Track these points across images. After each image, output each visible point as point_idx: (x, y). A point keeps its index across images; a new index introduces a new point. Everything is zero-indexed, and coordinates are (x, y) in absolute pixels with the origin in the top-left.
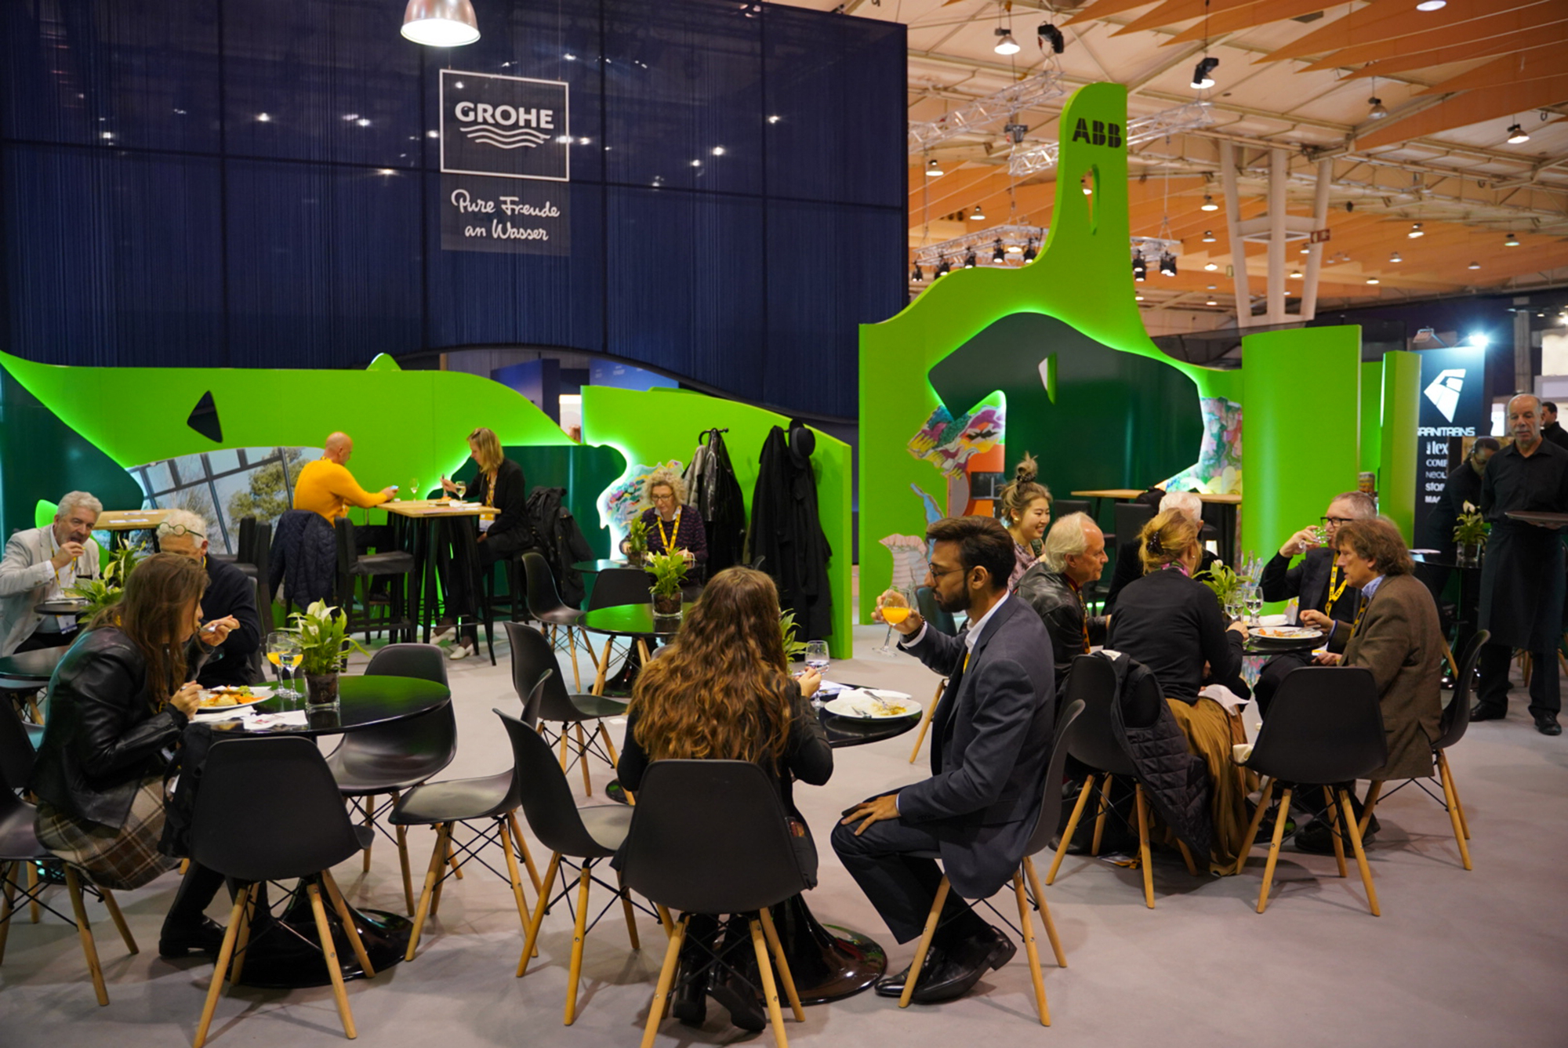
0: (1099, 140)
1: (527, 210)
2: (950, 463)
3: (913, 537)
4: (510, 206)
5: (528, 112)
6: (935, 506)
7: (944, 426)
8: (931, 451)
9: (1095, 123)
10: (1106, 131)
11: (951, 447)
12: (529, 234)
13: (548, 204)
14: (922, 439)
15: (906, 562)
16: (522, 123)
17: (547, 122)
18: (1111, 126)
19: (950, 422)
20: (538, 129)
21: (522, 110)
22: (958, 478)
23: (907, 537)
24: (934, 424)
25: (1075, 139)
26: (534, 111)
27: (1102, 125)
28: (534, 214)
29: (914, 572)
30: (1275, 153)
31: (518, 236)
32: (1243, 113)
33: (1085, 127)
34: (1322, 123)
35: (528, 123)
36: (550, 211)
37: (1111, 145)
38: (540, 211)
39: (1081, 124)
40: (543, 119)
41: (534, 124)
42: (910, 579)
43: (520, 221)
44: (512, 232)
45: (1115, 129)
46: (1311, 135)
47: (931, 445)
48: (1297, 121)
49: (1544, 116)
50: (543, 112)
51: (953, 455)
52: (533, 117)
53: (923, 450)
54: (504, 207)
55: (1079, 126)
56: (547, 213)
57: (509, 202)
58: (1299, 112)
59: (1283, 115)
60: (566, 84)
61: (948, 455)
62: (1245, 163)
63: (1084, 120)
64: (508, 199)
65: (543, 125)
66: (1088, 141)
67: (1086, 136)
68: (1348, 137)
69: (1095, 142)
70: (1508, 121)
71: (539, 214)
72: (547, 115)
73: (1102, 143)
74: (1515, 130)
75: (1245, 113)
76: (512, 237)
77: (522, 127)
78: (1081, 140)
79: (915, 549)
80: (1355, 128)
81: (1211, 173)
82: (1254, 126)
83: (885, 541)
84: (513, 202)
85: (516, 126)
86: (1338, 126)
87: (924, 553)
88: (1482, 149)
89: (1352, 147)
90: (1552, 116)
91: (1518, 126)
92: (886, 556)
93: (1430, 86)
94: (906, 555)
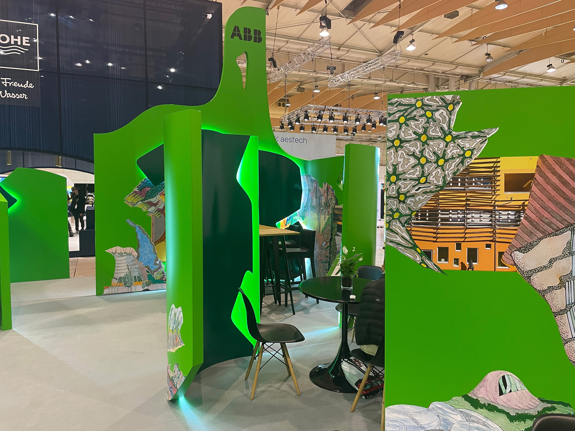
0: (248, 38)
1: (15, 84)
2: (153, 208)
3: (128, 248)
4: (6, 82)
5: (16, 37)
6: (143, 231)
7: (149, 189)
8: (140, 202)
9: (245, 29)
10: (252, 34)
11: (154, 200)
12: (17, 96)
13: (27, 82)
14: (134, 196)
15: (125, 261)
16: (12, 43)
17: (26, 43)
18: (255, 31)
19: (153, 187)
20: (22, 45)
21: (12, 37)
22: (158, 217)
23: (125, 249)
24: (141, 188)
25: (232, 37)
26: (19, 37)
27: (250, 31)
28: (19, 86)
29: (129, 267)
30: (450, 79)
31: (11, 97)
32: (434, 62)
33: (239, 31)
34: (469, 66)
35: (16, 43)
36: (30, 86)
37: (255, 41)
38: (23, 85)
39: (236, 29)
40: (24, 41)
41: (19, 43)
42: (127, 270)
43: (11, 89)
44: (7, 95)
45: (258, 33)
46: (466, 71)
47: (140, 199)
48: (458, 65)
49: (562, 61)
50: (24, 38)
51: (155, 205)
52: (19, 40)
53: (135, 202)
54: (3, 82)
55: (234, 30)
56: (27, 86)
57: (5, 81)
58: (457, 61)
59: (452, 63)
60: (37, 25)
61: (151, 204)
62: (440, 85)
63: (238, 27)
64: (5, 79)
65: (24, 44)
66: (241, 39)
67: (239, 35)
68: (480, 72)
69: (245, 39)
70: (546, 62)
71: (23, 86)
72: (26, 39)
73: (250, 40)
74: (550, 66)
75: (435, 62)
76: (8, 97)
77: (13, 45)
78: (236, 38)
79: (130, 254)
80: (483, 67)
81: (427, 89)
82: (440, 68)
83: (109, 251)
84: (7, 81)
85: (9, 44)
86: (476, 67)
87: (136, 256)
88: (538, 76)
89: (481, 76)
90: (566, 61)
91: (551, 65)
92: (111, 259)
93: (512, 48)
94: (124, 258)
